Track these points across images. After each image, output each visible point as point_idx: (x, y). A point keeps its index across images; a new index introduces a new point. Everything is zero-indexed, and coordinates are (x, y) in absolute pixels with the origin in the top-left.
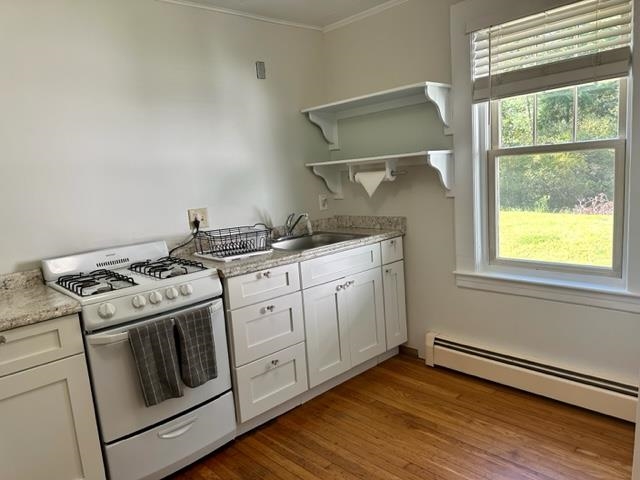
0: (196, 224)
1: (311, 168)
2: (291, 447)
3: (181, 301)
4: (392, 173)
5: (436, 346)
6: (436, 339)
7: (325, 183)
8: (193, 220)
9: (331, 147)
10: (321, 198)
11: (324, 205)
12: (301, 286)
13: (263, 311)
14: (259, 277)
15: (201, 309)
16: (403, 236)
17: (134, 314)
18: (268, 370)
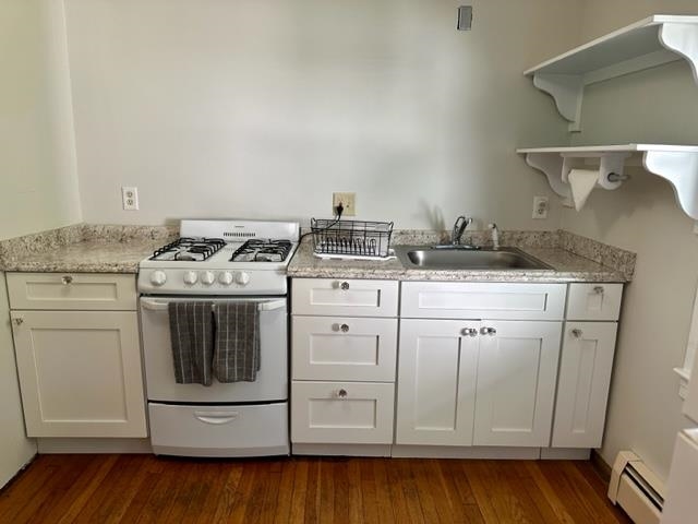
0: (339, 210)
1: (525, 155)
2: (325, 497)
3: (234, 289)
4: (611, 177)
5: (625, 477)
6: (628, 465)
7: (548, 182)
8: (337, 205)
9: (571, 128)
10: (537, 201)
11: (541, 212)
12: (399, 314)
13: (335, 328)
14: (335, 286)
15: (249, 302)
16: (626, 285)
17: (181, 288)
18: (332, 399)
